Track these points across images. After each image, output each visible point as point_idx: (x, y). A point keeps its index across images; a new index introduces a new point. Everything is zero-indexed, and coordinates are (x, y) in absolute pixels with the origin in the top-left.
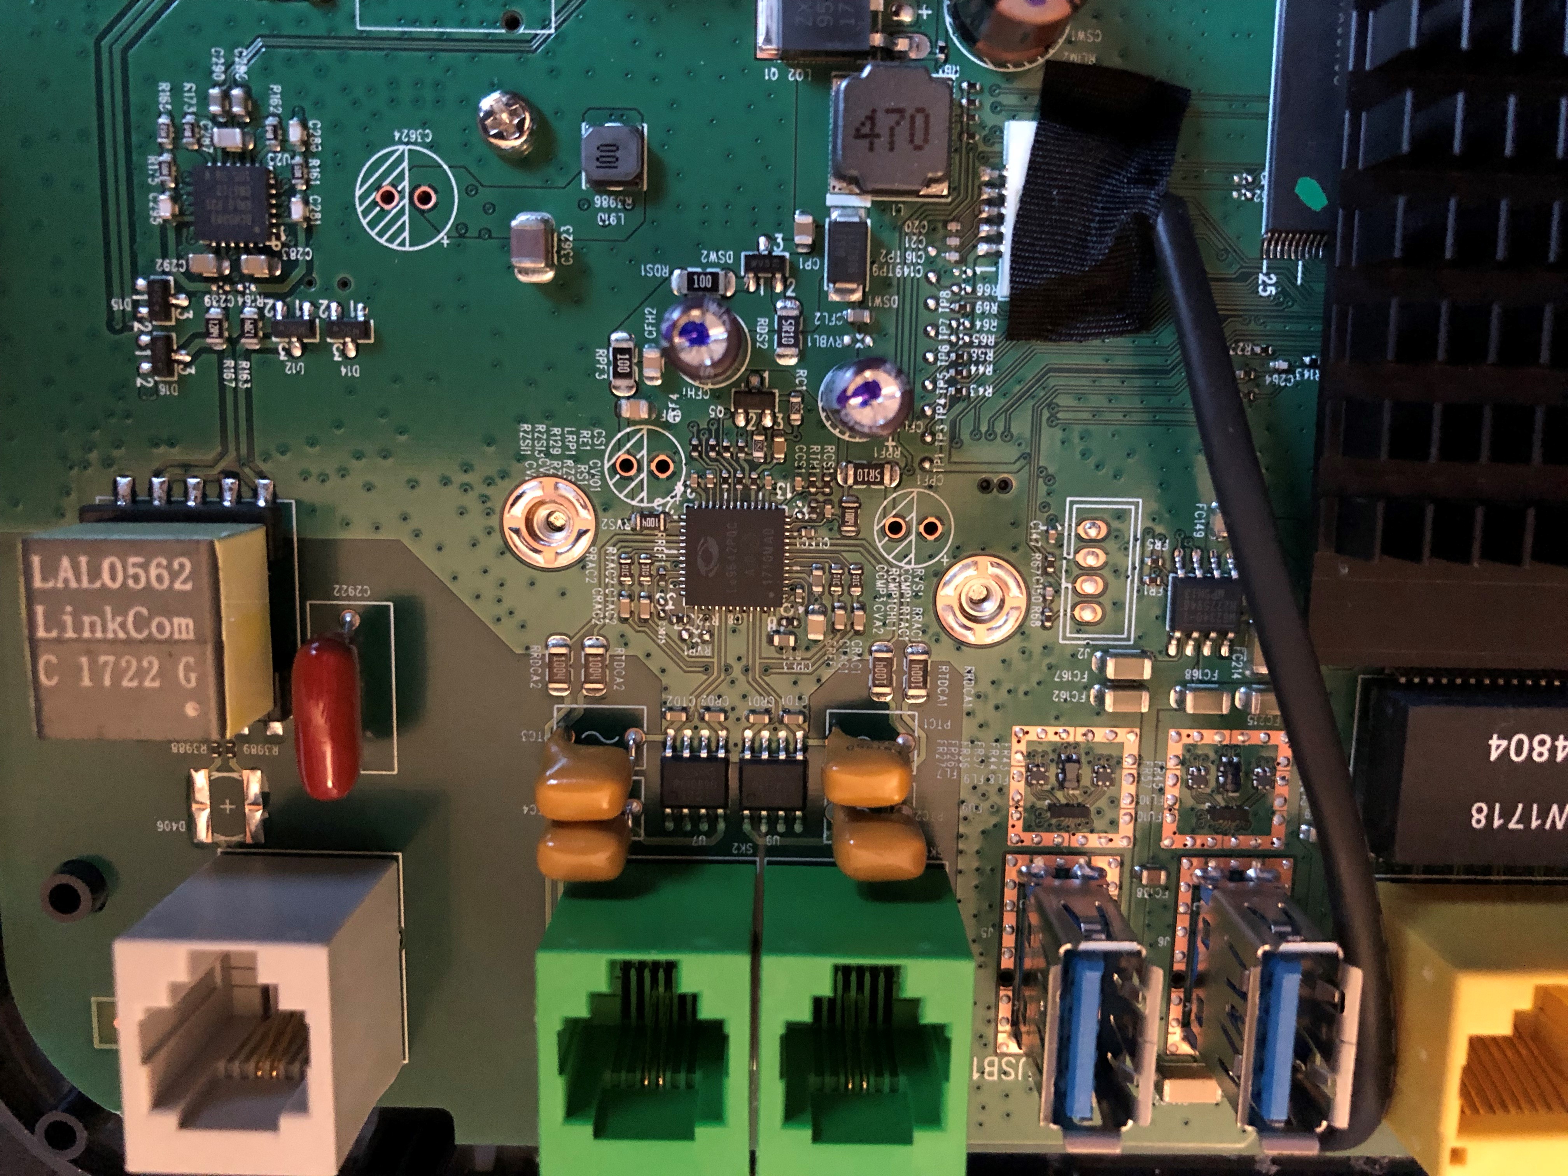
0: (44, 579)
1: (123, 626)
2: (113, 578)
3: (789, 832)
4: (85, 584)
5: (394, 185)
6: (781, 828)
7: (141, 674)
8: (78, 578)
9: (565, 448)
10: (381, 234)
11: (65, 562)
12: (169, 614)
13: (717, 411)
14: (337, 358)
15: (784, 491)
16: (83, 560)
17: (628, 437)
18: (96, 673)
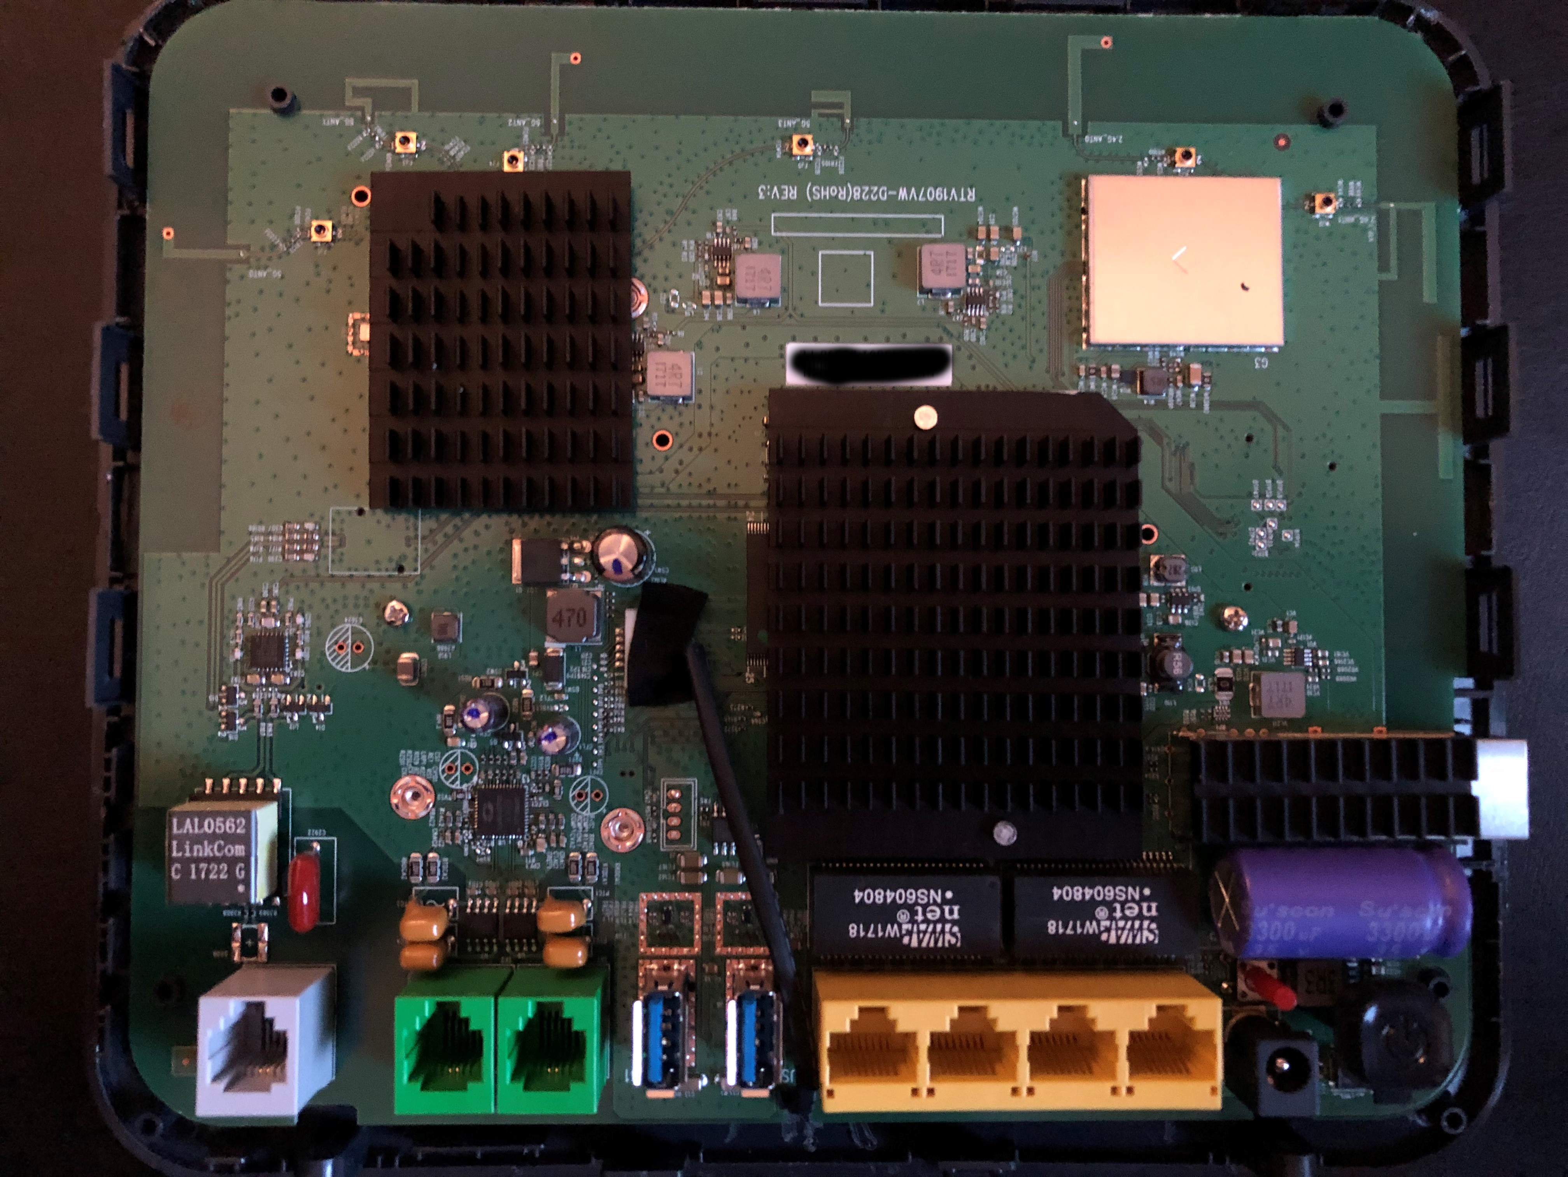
0: (178, 829)
1: (212, 850)
2: (209, 827)
3: (530, 950)
4: (196, 831)
5: (344, 641)
6: (525, 948)
7: (219, 872)
8: (193, 828)
9: (421, 761)
10: (338, 664)
11: (188, 821)
12: (234, 844)
13: (495, 742)
14: (314, 721)
15: (525, 779)
16: (196, 820)
17: (451, 755)
18: (198, 872)
